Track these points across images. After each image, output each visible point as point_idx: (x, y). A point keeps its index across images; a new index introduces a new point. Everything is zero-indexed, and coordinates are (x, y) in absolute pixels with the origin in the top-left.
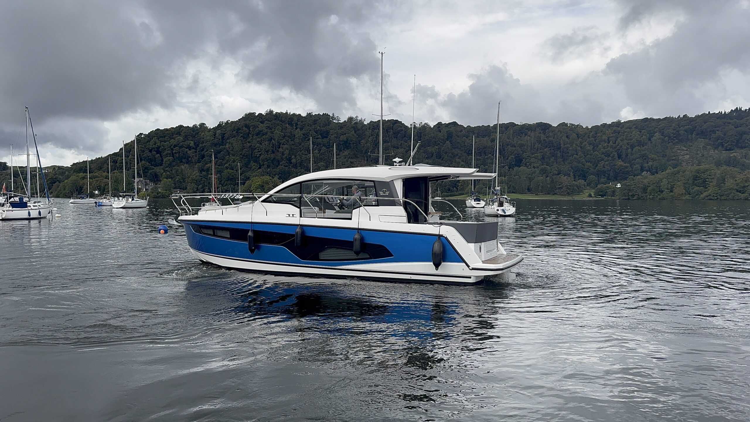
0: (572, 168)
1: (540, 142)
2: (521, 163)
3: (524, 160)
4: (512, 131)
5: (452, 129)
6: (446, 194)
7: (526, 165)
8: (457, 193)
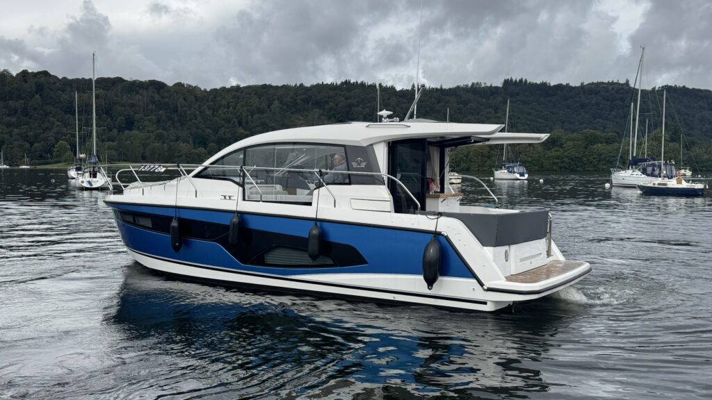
0: (191, 134)
1: (153, 102)
2: (132, 126)
3: (136, 123)
4: (120, 87)
5: (43, 79)
6: (37, 161)
7: (138, 128)
8: (52, 161)
